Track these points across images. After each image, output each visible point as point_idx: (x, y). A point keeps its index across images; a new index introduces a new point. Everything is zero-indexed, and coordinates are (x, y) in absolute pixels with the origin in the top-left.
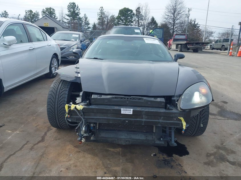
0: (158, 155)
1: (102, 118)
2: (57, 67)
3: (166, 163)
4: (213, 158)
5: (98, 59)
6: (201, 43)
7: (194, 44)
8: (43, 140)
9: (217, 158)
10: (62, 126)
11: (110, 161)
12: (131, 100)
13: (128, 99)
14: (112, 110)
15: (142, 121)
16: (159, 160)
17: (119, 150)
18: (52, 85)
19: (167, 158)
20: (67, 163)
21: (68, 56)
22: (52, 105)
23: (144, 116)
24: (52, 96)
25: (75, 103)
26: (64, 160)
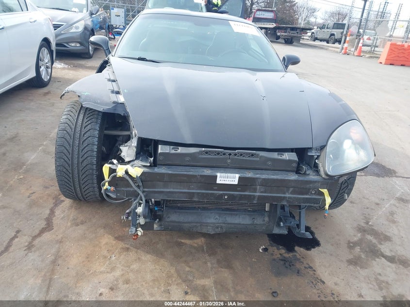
0: (271, 249)
1: (178, 192)
2: (49, 64)
3: (287, 264)
4: (359, 250)
5: (147, 61)
6: (299, 28)
7: (289, 30)
8: (49, 226)
9: (366, 251)
10: (86, 198)
11: (190, 267)
12: (236, 157)
13: (230, 154)
14: (199, 176)
15: (254, 196)
16: (274, 260)
17: (200, 241)
18: (64, 117)
19: (287, 255)
20: (108, 275)
21: (67, 43)
22: (66, 159)
23: (258, 187)
24: (66, 139)
25: (122, 161)
26: (102, 269)
